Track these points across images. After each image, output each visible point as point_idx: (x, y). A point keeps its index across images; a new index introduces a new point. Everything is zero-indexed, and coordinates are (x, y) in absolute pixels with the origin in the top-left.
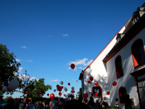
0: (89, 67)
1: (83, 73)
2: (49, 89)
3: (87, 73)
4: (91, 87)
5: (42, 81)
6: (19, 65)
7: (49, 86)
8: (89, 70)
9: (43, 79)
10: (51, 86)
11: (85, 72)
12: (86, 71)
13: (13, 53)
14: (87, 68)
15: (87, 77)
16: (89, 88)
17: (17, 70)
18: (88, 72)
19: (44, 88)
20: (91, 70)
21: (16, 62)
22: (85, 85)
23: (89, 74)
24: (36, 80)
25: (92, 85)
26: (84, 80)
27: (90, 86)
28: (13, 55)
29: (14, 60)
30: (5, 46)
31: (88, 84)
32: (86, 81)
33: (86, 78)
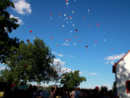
0: (122, 59)
1: (115, 66)
2: (83, 81)
3: (120, 66)
4: (125, 80)
5: (77, 73)
6: (54, 57)
7: (84, 78)
8: (122, 63)
9: (78, 71)
10: (86, 78)
11: (118, 65)
12: (119, 63)
13: (48, 47)
14: (120, 60)
15: (121, 70)
16: (122, 81)
17: (53, 62)
18: (122, 64)
19: (78, 79)
20: (125, 63)
21: (51, 54)
22: (118, 78)
23: (123, 67)
24: (71, 72)
25: (126, 78)
26: (117, 73)
27: (123, 80)
28: (49, 48)
29: (49, 53)
30: (42, 41)
31: (121, 78)
32: (118, 74)
33: (118, 71)
